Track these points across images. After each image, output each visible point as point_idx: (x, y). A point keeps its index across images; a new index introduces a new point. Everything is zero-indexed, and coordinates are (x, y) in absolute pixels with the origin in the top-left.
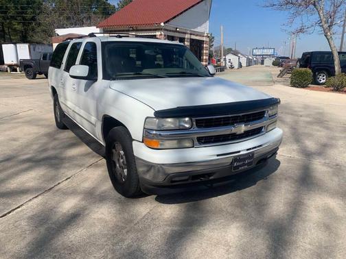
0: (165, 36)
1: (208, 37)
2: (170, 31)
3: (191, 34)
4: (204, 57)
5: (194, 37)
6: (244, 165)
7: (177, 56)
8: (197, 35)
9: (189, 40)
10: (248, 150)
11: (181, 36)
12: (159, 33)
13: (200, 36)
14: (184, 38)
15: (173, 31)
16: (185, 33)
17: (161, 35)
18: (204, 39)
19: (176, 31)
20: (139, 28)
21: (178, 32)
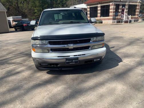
0: (114, 4)
1: (140, 3)
2: (117, 2)
3: (129, 2)
4: (137, 13)
5: (131, 3)
6: (72, 62)
7: (121, 14)
8: (133, 2)
9: (128, 5)
10: (74, 56)
11: (124, 3)
12: (112, 3)
13: (135, 2)
14: (125, 5)
15: (119, 2)
16: (126, 2)
17: (112, 4)
18: (138, 4)
19: (121, 2)
20: (102, 2)
21: (122, 2)
